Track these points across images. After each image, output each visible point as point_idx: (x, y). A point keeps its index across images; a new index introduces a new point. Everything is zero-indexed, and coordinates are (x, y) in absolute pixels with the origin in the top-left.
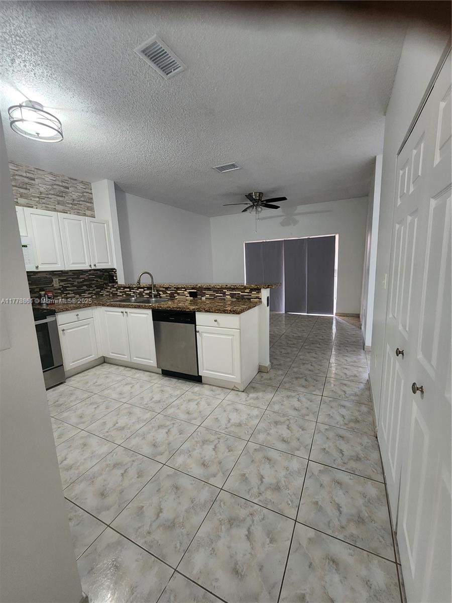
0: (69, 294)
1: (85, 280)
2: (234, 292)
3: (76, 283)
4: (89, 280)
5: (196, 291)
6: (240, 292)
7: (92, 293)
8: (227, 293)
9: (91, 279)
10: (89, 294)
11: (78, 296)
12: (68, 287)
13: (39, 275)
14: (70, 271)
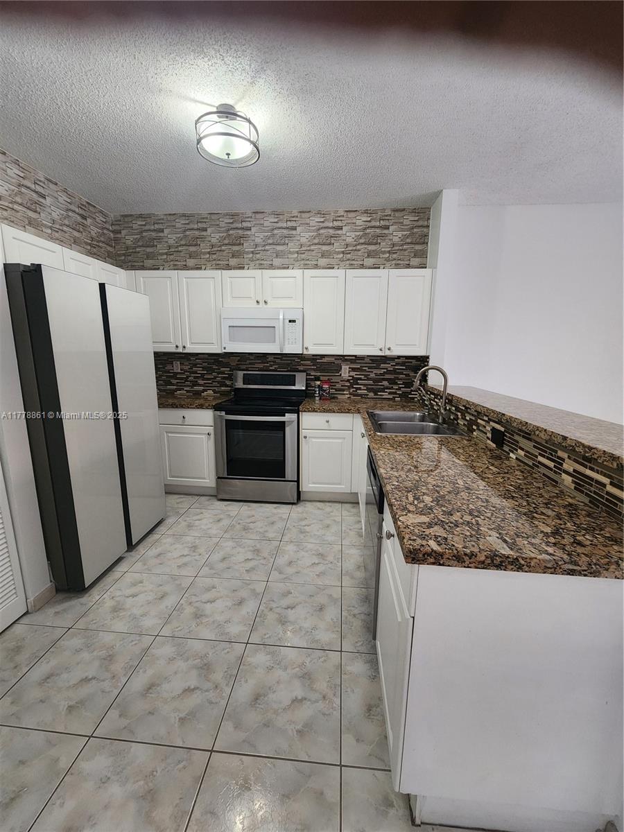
0: (360, 389)
1: (389, 372)
2: (588, 472)
3: (372, 375)
4: (394, 372)
5: (503, 429)
6: (606, 480)
7: (395, 393)
8: (565, 466)
9: (397, 371)
10: (390, 393)
11: (371, 395)
12: (360, 379)
13: (325, 360)
14: (368, 356)
